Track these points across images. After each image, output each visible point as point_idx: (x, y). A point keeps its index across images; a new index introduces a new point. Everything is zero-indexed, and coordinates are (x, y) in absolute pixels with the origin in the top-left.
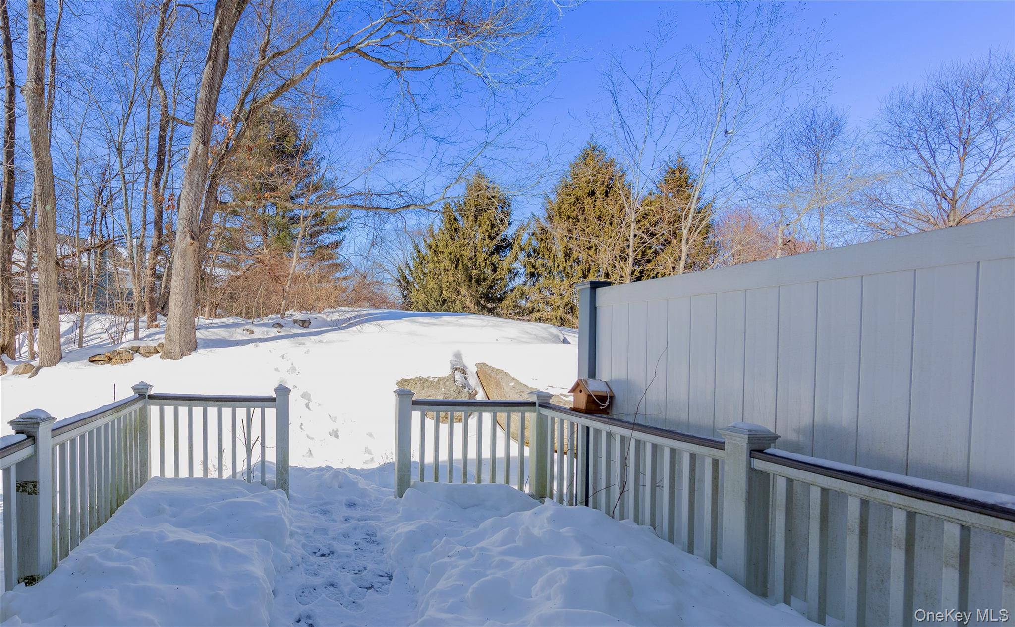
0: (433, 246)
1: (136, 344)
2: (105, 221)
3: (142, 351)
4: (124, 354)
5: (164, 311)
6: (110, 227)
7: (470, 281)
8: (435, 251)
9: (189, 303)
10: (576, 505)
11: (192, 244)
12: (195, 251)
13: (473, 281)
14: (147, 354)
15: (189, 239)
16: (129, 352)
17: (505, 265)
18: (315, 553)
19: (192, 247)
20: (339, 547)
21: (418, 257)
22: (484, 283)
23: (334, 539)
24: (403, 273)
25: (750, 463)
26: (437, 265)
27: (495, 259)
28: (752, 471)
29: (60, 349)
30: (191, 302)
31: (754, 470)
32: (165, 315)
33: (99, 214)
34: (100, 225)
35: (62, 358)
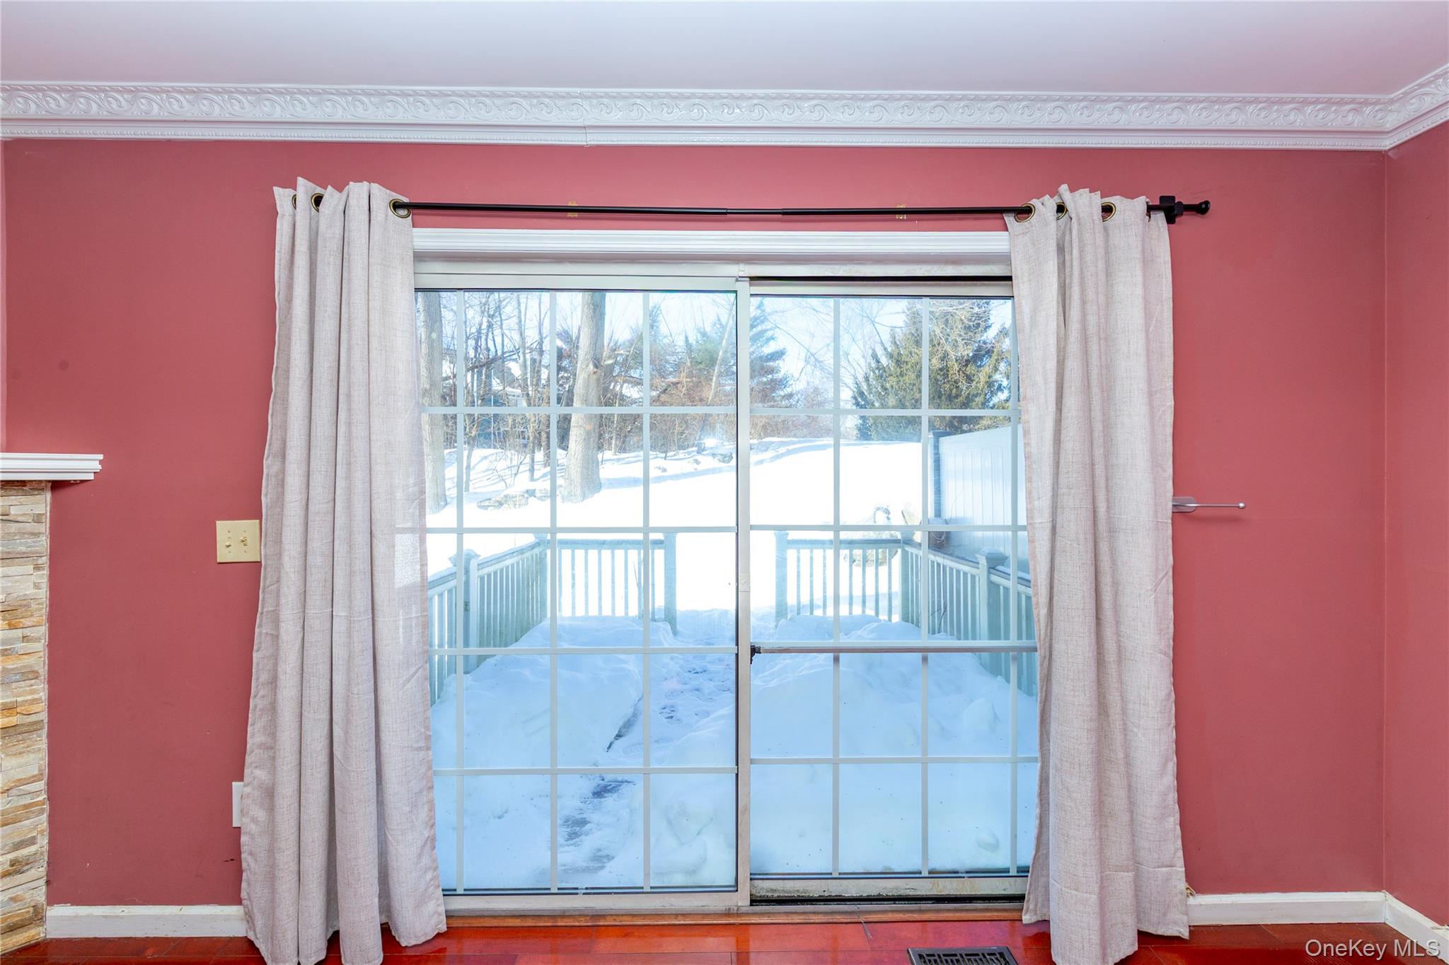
0: (895, 356)
1: (532, 486)
2: (493, 333)
3: (538, 494)
4: (518, 498)
5: (564, 444)
6: (498, 340)
7: (940, 397)
8: (898, 360)
9: (592, 439)
10: (939, 633)
11: (595, 373)
12: (598, 380)
13: (943, 398)
14: (543, 498)
15: (591, 367)
16: (523, 496)
17: (982, 377)
18: (690, 672)
19: (595, 376)
20: (711, 668)
21: (878, 368)
22: (956, 400)
23: (709, 662)
24: (859, 387)
25: (989, 578)
26: (900, 378)
27: (971, 369)
28: (990, 583)
29: (445, 495)
30: (594, 437)
31: (992, 582)
32: (565, 448)
33: (484, 326)
34: (486, 340)
35: (447, 504)
